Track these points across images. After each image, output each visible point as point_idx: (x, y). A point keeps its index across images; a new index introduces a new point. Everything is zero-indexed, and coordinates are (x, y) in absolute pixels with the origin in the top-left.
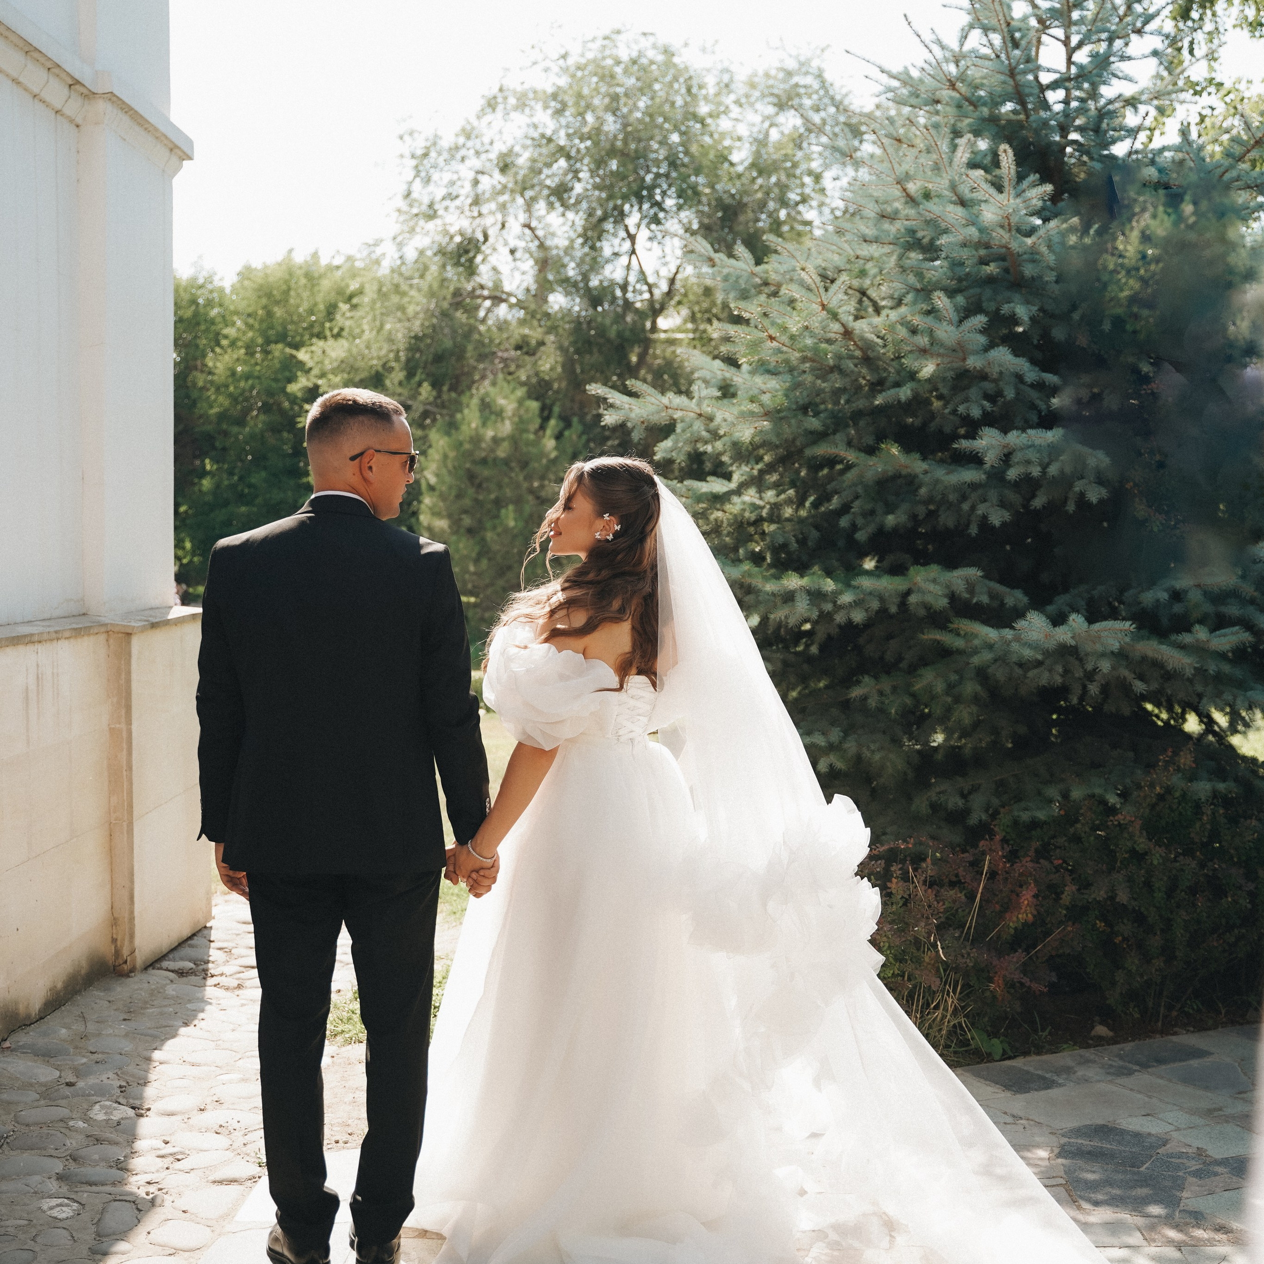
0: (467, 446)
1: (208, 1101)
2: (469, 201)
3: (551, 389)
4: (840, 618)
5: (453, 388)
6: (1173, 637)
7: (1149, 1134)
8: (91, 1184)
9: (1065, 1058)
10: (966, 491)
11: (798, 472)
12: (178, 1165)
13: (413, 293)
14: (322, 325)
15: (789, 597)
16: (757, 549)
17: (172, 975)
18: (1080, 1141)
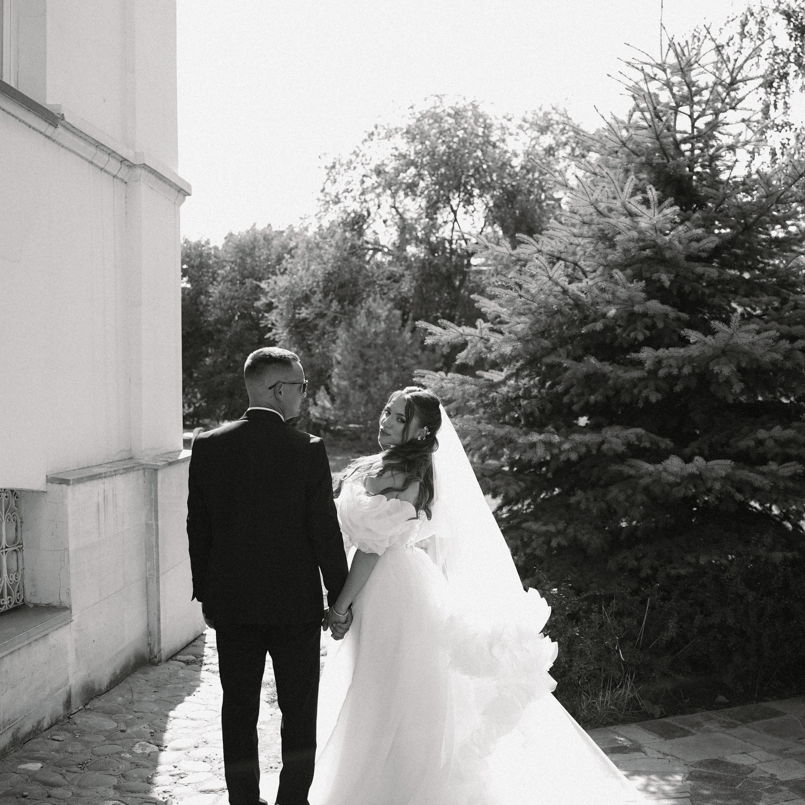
0: (359, 337)
1: (200, 741)
2: (359, 193)
3: (409, 302)
4: (563, 457)
5: (351, 303)
6: (757, 468)
7: (743, 765)
8: (132, 792)
9: (697, 717)
10: (634, 383)
11: (540, 368)
12: (181, 781)
13: (327, 247)
14: (274, 267)
15: (533, 445)
16: (516, 416)
17: (182, 664)
18: (702, 770)
